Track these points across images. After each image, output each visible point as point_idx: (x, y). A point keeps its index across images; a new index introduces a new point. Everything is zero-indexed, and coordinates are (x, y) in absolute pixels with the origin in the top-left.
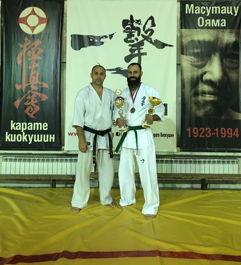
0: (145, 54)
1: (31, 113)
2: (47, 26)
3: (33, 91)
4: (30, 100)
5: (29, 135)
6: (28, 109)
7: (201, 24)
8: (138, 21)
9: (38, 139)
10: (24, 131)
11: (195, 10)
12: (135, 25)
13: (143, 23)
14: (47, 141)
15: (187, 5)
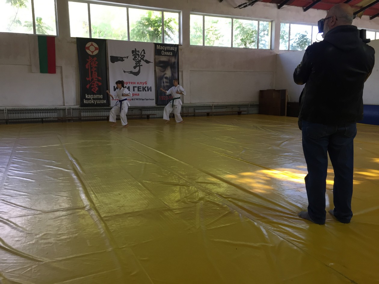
0: (142, 65)
1: (95, 91)
2: (99, 51)
3: (95, 81)
4: (94, 85)
5: (95, 101)
6: (93, 89)
7: (163, 54)
8: (138, 51)
9: (99, 102)
10: (92, 99)
11: (160, 47)
12: (137, 53)
13: (140, 52)
14: (103, 102)
15: (157, 45)
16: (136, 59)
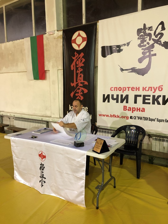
0: (155, 55)
2: (87, 42)
3: (80, 87)
4: (78, 93)
12: (147, 31)
13: (154, 29)
16: (145, 43)
